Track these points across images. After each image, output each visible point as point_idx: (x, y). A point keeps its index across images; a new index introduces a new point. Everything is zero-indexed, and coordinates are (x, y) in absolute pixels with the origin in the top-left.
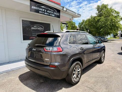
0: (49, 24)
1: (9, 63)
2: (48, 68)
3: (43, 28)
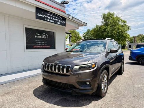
1: (11, 73)
3: (47, 36)
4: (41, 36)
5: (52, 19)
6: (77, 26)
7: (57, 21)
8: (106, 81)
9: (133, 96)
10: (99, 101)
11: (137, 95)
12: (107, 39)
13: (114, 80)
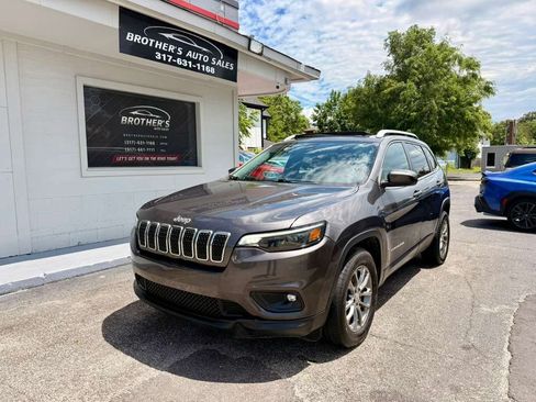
0: (193, 104)
3: (165, 118)
4: (143, 120)
5: (185, 52)
6: (281, 80)
7: (202, 63)
8: (365, 290)
9: (464, 348)
10: (335, 361)
11: (478, 345)
12: (382, 133)
13: (406, 288)
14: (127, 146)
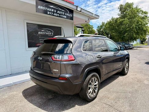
0: (60, 27)
1: (11, 75)
2: (57, 80)
4: (45, 33)
6: (87, 19)
14: (40, 41)
